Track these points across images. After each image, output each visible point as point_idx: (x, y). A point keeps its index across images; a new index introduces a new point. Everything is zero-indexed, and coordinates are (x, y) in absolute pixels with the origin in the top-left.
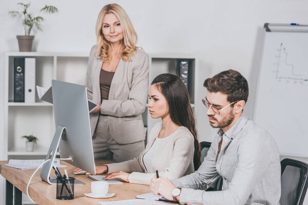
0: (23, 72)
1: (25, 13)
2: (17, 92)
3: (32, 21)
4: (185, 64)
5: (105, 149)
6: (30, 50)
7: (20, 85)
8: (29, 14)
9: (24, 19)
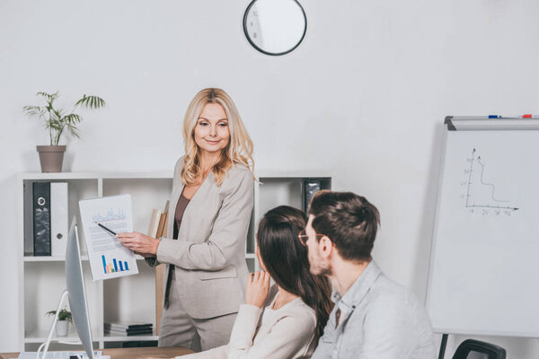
0: (48, 205)
1: (50, 108)
2: (38, 238)
3: (62, 121)
4: (315, 187)
5: (188, 327)
6: (59, 169)
7: (43, 227)
8: (56, 110)
9: (48, 119)
